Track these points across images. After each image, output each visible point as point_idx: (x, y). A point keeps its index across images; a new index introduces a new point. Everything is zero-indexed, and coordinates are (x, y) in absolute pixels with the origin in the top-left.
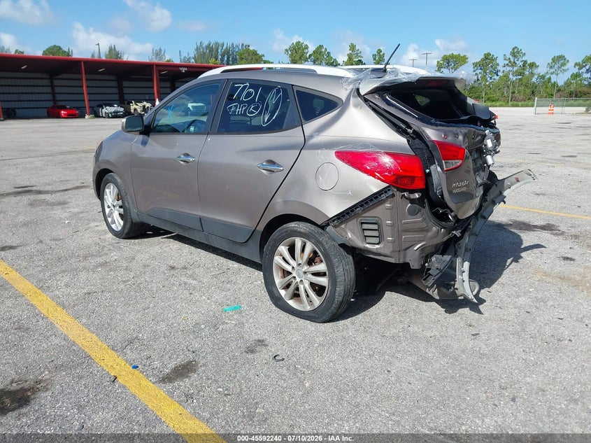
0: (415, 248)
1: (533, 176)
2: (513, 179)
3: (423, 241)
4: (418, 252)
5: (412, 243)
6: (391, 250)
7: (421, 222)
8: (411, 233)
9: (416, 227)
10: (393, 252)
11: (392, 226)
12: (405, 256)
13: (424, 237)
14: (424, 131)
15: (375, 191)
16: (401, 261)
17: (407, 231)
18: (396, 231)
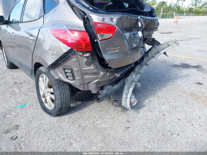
0: (93, 83)
1: (177, 43)
2: (166, 45)
3: (97, 79)
4: (94, 85)
5: (91, 80)
6: (79, 84)
7: (94, 69)
8: (89, 75)
9: (91, 72)
10: (80, 85)
11: (78, 71)
12: (88, 87)
13: (97, 77)
14: (90, 16)
15: (65, 51)
16: (86, 89)
17: (87, 74)
18: (80, 74)
